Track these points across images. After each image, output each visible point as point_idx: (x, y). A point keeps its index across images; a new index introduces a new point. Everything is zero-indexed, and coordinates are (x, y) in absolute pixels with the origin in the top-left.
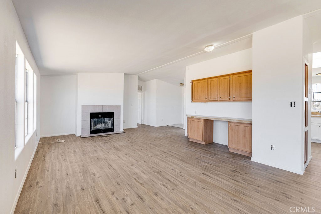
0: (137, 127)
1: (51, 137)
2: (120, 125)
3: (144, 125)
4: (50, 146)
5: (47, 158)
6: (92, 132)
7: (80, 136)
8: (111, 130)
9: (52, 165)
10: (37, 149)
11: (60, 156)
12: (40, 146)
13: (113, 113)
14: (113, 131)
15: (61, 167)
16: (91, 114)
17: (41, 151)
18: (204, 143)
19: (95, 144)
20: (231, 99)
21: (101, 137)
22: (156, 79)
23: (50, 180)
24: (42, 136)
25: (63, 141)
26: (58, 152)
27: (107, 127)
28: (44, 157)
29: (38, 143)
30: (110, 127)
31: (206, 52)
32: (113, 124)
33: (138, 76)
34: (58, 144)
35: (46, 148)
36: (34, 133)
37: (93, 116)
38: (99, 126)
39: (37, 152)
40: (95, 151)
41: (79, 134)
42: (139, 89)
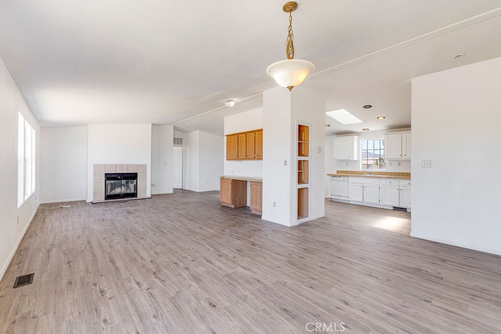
0: (172, 192)
1: (54, 203)
2: (145, 189)
3: (185, 190)
4: (51, 211)
5: (47, 220)
6: (108, 197)
7: (91, 202)
8: (134, 195)
9: (52, 224)
10: (36, 213)
11: (62, 219)
12: (39, 211)
13: (136, 174)
14: (137, 197)
15: (62, 226)
16: (106, 174)
17: (40, 215)
18: (233, 206)
19: (107, 209)
20: (256, 157)
21: (118, 202)
22: (198, 131)
23: (49, 233)
24: (42, 202)
25: (69, 206)
26: (60, 216)
27: (129, 191)
28: (44, 219)
29: (37, 208)
30: (132, 191)
31: (227, 107)
32: (136, 187)
33: (174, 126)
34: (62, 209)
35: (47, 213)
36: (32, 194)
37: (109, 177)
38: (118, 191)
39: (36, 216)
40: (104, 214)
41: (90, 199)
42: (175, 142)
